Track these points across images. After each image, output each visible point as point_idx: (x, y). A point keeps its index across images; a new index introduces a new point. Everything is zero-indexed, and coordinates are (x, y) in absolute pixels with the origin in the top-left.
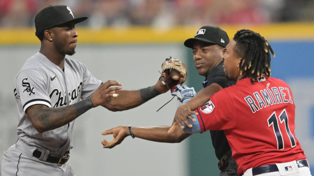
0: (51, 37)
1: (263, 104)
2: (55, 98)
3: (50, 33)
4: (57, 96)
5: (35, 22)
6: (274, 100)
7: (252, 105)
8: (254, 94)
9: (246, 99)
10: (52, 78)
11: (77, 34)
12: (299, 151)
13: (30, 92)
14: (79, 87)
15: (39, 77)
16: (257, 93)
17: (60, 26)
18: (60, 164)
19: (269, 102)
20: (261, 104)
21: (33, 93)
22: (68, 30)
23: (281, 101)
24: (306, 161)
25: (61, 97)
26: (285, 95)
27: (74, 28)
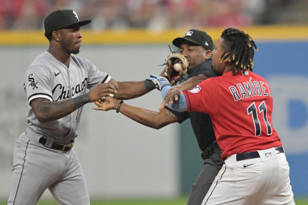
0: (58, 37)
1: (244, 94)
2: (58, 92)
3: (57, 34)
4: (60, 90)
5: (45, 24)
6: (255, 92)
7: (235, 94)
8: (237, 85)
9: (231, 88)
10: (56, 73)
11: (81, 35)
12: (276, 139)
13: (34, 86)
14: (83, 82)
15: (43, 73)
16: (240, 85)
17: (66, 28)
18: (64, 151)
19: (250, 93)
20: (243, 95)
21: (36, 87)
22: (73, 32)
23: (261, 94)
24: (282, 147)
25: (64, 91)
26: (265, 89)
27: (79, 30)
